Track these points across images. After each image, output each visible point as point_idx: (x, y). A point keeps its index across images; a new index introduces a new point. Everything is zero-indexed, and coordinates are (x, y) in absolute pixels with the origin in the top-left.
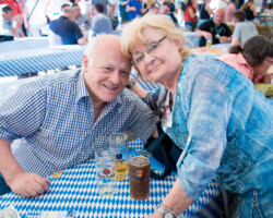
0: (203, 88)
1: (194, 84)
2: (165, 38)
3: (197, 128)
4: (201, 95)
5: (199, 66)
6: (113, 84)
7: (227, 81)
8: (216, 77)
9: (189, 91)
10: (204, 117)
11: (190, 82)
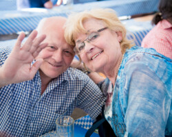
0: (140, 85)
1: (130, 81)
2: (105, 28)
3: (133, 125)
4: (137, 91)
5: (136, 62)
6: (55, 62)
7: (166, 78)
8: (155, 73)
9: (126, 87)
10: (140, 115)
11: (128, 78)
